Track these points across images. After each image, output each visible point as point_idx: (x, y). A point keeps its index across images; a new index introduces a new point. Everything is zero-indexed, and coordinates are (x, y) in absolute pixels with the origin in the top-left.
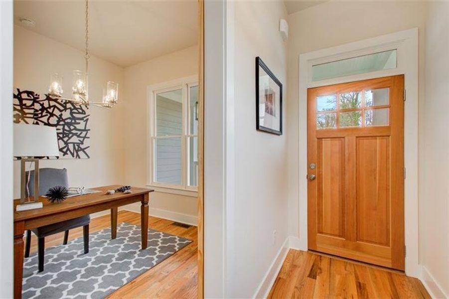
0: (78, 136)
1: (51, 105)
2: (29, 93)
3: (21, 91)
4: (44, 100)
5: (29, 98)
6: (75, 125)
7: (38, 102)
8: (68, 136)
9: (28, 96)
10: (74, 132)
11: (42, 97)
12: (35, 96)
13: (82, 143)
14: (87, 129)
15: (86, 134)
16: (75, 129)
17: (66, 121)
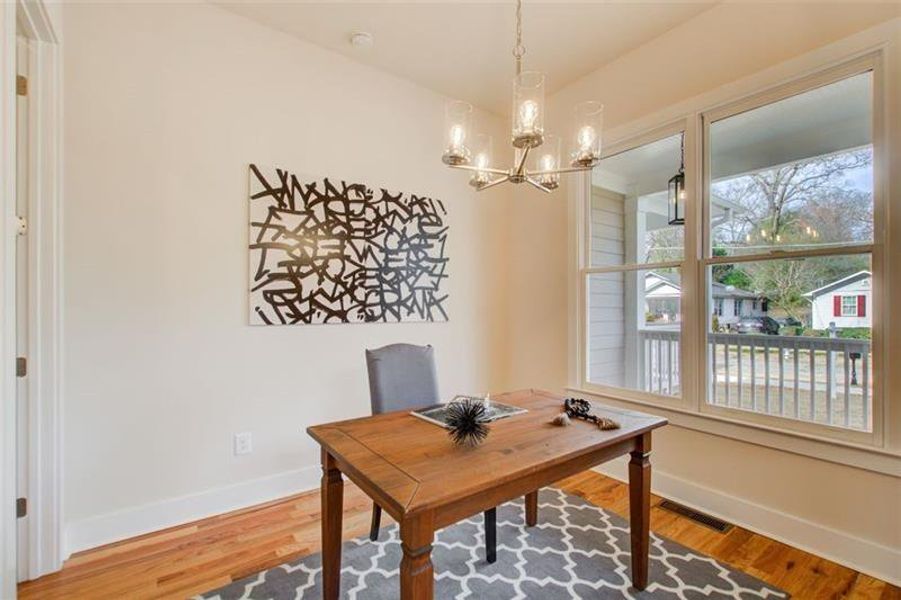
0: (431, 274)
1: (390, 210)
2: (359, 188)
3: (347, 185)
4: (379, 202)
5: (358, 198)
6: (426, 250)
7: (370, 206)
8: (414, 274)
9: (358, 194)
10: (424, 264)
11: (377, 196)
12: (367, 194)
13: (436, 289)
14: (444, 257)
16: (426, 258)
17: (412, 242)
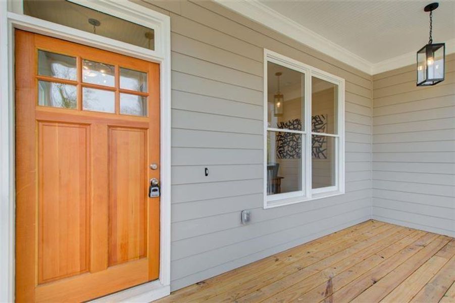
0: (319, 142)
13: (321, 147)
15: (324, 139)
